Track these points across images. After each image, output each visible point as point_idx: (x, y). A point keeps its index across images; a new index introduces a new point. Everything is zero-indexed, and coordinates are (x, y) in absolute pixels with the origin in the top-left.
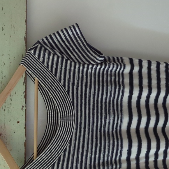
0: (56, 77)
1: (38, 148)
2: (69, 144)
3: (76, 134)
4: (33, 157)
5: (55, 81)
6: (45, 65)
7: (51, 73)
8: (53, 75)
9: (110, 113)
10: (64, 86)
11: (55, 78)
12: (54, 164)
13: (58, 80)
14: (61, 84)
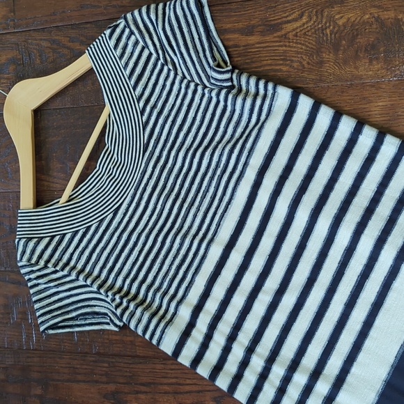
0: (134, 91)
1: (70, 196)
2: (112, 215)
3: (129, 205)
4: (58, 202)
5: (130, 97)
6: (122, 62)
7: (128, 81)
8: (130, 86)
9: (205, 197)
10: (142, 112)
11: (132, 92)
12: (77, 232)
13: (135, 98)
14: (137, 107)
